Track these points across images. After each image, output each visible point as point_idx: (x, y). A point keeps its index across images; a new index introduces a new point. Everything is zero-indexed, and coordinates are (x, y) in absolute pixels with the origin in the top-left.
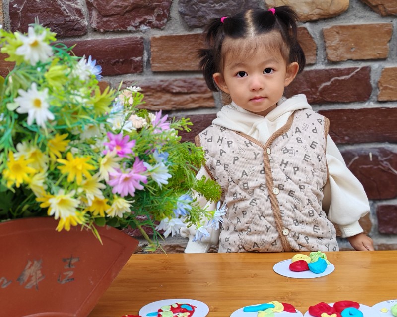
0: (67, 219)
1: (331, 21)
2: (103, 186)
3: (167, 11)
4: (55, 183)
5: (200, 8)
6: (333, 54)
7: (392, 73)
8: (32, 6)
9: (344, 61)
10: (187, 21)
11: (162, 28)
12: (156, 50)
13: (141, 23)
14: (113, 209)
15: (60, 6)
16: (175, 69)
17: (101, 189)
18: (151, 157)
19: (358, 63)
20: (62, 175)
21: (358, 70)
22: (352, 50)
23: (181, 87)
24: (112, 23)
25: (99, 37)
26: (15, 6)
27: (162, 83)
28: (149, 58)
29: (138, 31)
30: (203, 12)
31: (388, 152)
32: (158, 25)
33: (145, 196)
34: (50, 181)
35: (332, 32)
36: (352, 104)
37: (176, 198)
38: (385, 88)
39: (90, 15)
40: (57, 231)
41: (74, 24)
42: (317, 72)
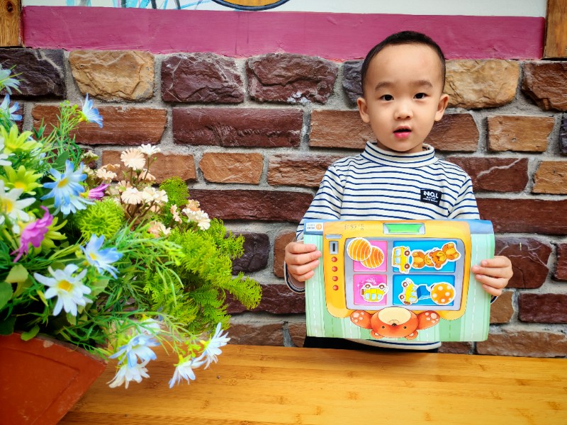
1: (494, 111)
3: (331, 86)
6: (495, 143)
8: (188, 68)
10: (350, 97)
11: (323, 103)
12: (316, 124)
15: (218, 70)
16: (334, 145)
19: (517, 154)
21: (518, 161)
22: (513, 141)
24: (272, 93)
25: (256, 107)
26: (168, 66)
27: (319, 159)
28: (308, 132)
29: (298, 104)
31: (537, 243)
32: (319, 99)
35: (496, 122)
36: (508, 194)
38: (541, 181)
39: (249, 82)
41: (230, 90)
42: (477, 159)
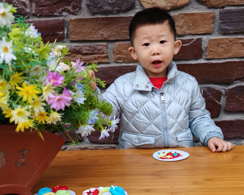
0: (23, 124)
1: (178, 11)
2: (44, 104)
3: (79, 4)
4: (14, 102)
5: (99, 2)
6: (180, 30)
7: (214, 42)
9: (186, 35)
10: (91, 10)
11: (76, 14)
12: (72, 27)
13: (63, 11)
14: (50, 119)
16: (84, 39)
17: (43, 106)
18: (74, 88)
19: (194, 36)
20: (19, 97)
21: (195, 40)
22: (191, 28)
23: (88, 50)
24: (45, 11)
25: (36, 19)
27: (76, 48)
28: (68, 32)
29: (61, 16)
30: (101, 4)
31: (212, 89)
32: (73, 12)
33: (70, 112)
34: (11, 101)
35: (179, 17)
36: (191, 61)
37: (89, 113)
38: (211, 51)
39: (31, 6)
40: (16, 131)
41: (21, 11)
